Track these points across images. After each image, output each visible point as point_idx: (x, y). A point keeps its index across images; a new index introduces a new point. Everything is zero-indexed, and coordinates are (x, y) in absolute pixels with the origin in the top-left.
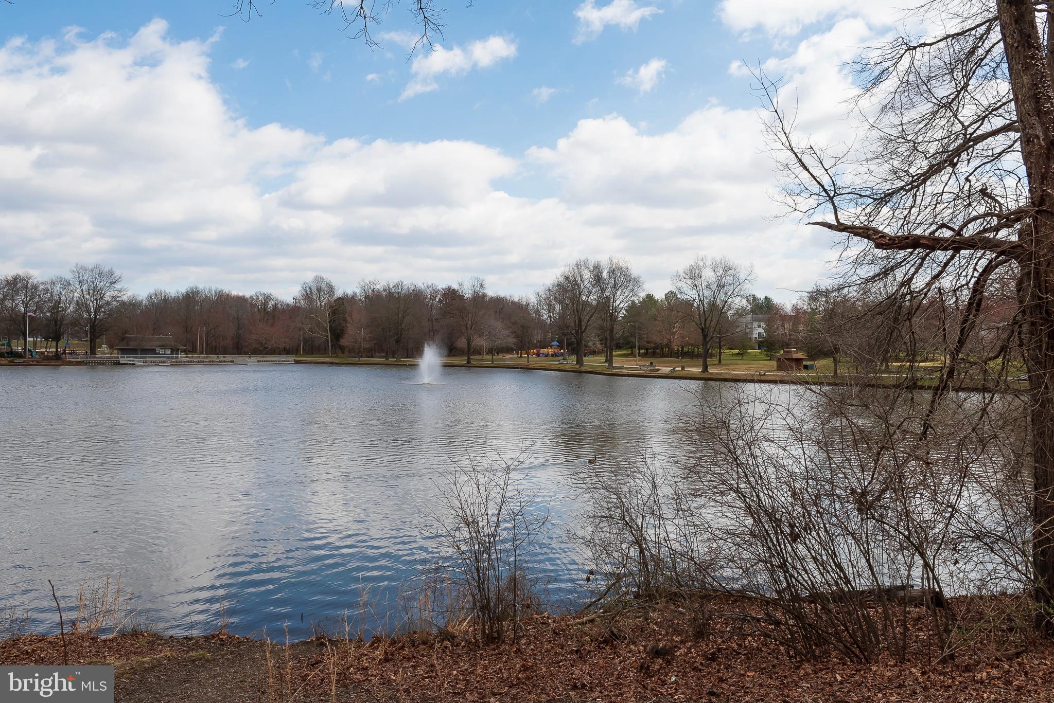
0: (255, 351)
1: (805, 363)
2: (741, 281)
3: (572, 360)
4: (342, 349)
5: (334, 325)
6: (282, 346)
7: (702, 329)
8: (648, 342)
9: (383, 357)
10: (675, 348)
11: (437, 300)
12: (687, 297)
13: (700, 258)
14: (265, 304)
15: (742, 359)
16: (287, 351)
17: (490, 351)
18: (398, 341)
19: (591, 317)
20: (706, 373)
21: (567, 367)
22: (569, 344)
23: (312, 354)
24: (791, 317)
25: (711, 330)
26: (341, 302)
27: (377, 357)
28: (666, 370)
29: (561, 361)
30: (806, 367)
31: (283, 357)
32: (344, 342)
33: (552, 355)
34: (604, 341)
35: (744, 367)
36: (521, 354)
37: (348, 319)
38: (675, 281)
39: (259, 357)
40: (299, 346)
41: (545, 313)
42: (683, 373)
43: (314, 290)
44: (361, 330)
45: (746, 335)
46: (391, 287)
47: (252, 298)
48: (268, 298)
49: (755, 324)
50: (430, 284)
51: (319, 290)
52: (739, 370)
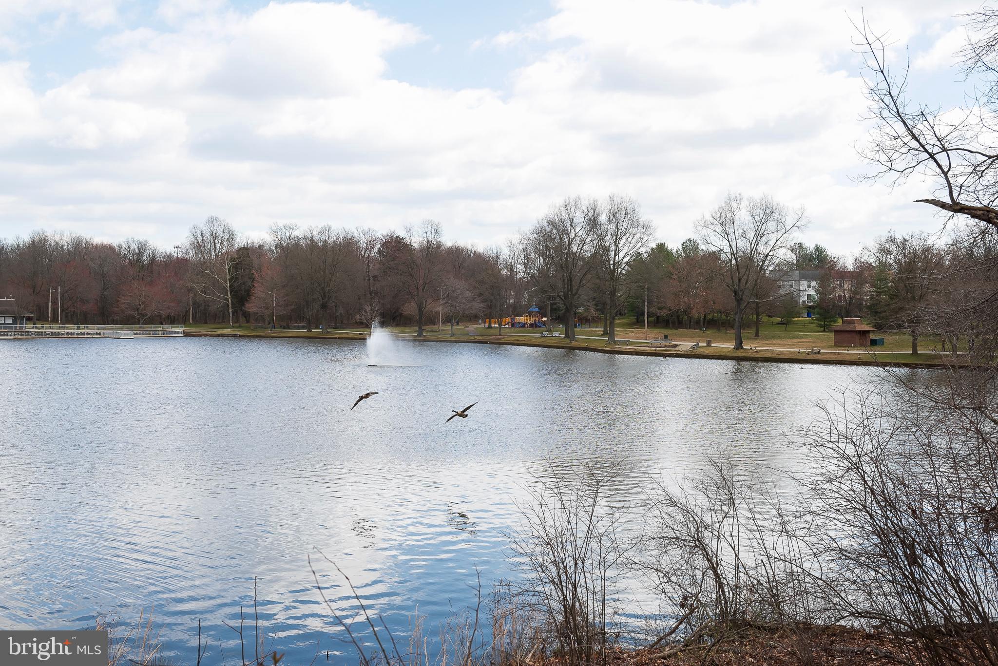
0: (128, 320)
1: (872, 336)
2: (788, 228)
3: (558, 333)
4: (247, 316)
5: (236, 285)
6: (164, 314)
7: (735, 292)
8: (660, 308)
9: (303, 327)
10: (696, 316)
11: (376, 250)
12: (714, 249)
13: (733, 196)
14: (140, 254)
15: (786, 330)
16: (172, 320)
17: (448, 320)
18: (324, 306)
19: (585, 275)
20: (741, 351)
21: (552, 342)
22: (553, 310)
23: (206, 323)
24: (852, 273)
25: (746, 292)
26: (245, 253)
27: (295, 328)
28: (686, 345)
29: (545, 334)
30: (874, 342)
31: (168, 328)
32: (251, 307)
33: (531, 325)
34: (601, 307)
35: (790, 341)
36: (490, 324)
37: (256, 275)
38: (699, 228)
39: (135, 328)
40: (187, 312)
41: (520, 268)
42: (709, 351)
43: (208, 236)
44: (273, 292)
45: (791, 299)
46: (315, 233)
47: (120, 247)
48: (142, 247)
49: (804, 284)
50: (366, 229)
51: (214, 236)
52: (784, 346)
